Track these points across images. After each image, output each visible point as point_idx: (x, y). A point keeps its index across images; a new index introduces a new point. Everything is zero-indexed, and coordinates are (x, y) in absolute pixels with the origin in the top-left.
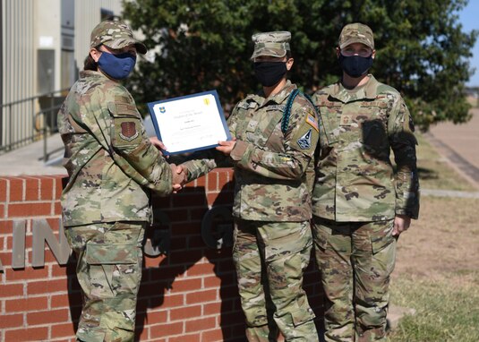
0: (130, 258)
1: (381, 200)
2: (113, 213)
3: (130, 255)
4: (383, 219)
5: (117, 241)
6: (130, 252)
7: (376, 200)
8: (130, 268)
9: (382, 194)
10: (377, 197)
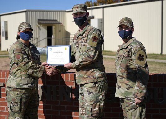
0: (17, 101)
1: (128, 91)
2: (13, 85)
3: (17, 100)
4: (129, 98)
5: (13, 95)
6: (17, 99)
7: (126, 90)
8: (17, 104)
9: (129, 88)
10: (127, 89)
